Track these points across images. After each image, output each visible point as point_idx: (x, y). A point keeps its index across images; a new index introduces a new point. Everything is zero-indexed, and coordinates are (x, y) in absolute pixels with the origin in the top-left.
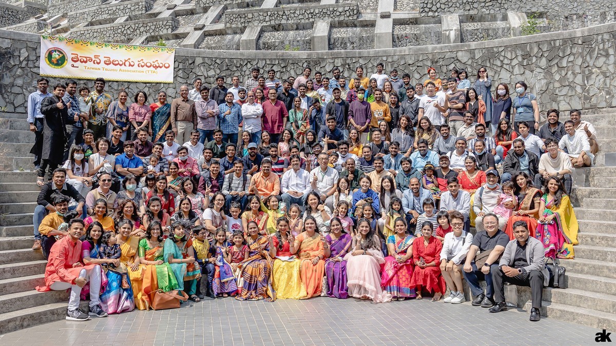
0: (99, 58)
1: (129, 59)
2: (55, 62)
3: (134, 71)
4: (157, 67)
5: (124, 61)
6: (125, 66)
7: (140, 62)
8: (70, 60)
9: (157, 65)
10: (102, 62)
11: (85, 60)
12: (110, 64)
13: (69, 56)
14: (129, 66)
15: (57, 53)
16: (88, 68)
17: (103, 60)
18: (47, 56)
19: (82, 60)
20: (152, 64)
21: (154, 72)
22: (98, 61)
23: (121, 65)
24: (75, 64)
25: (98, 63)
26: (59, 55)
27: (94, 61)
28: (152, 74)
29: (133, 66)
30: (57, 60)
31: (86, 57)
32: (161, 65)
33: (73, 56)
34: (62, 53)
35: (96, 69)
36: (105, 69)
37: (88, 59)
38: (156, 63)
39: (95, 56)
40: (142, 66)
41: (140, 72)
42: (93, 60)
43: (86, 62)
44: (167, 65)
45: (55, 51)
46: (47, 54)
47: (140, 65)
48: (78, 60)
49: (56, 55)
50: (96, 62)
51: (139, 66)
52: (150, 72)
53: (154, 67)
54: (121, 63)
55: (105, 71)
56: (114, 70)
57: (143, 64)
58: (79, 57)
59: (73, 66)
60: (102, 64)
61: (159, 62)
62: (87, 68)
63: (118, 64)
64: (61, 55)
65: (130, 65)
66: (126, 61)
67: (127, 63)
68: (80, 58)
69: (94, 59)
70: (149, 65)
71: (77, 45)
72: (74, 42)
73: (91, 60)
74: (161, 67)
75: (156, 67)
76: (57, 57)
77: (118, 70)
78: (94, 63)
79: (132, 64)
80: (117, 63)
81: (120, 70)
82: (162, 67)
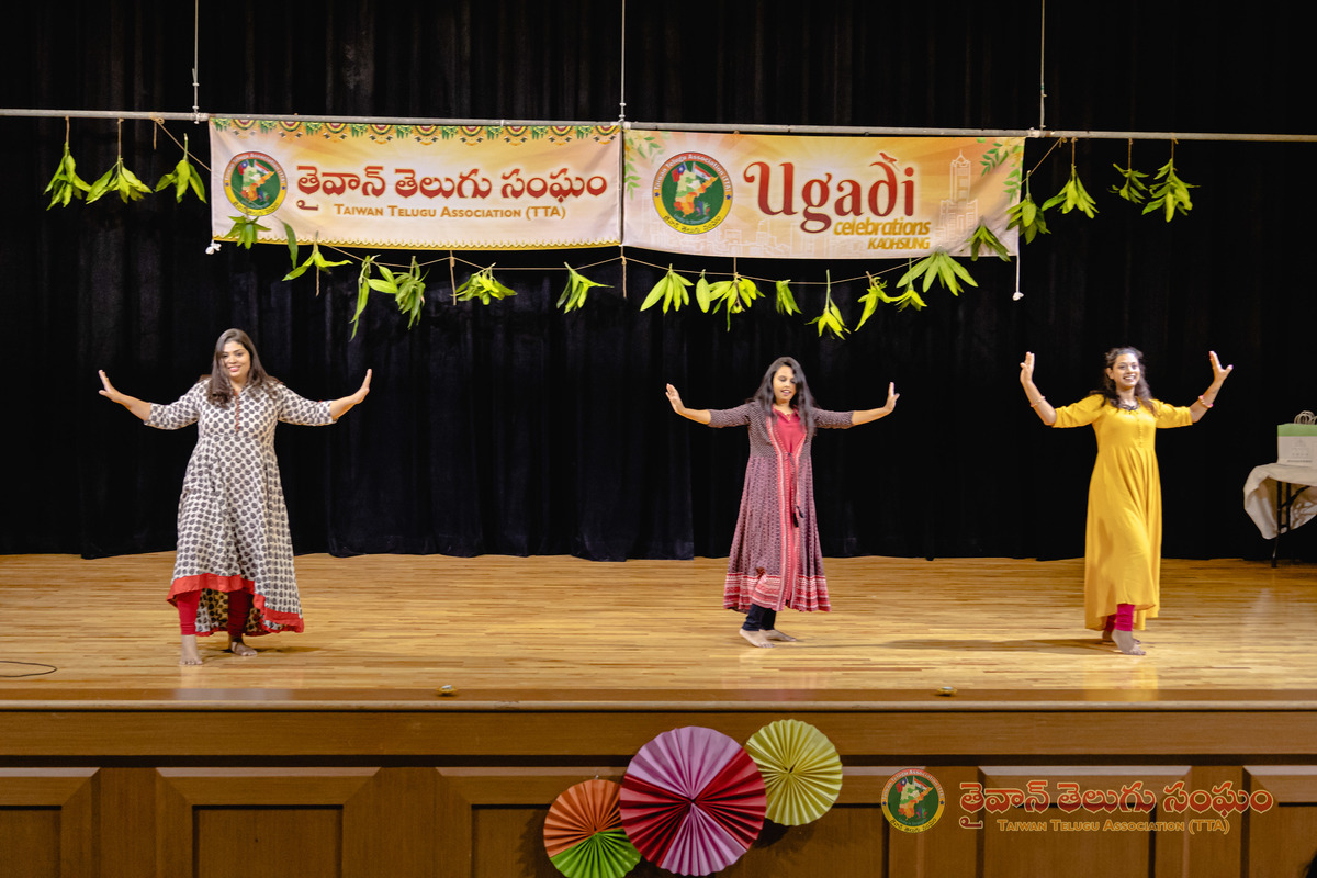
0: (381, 174)
1: (475, 171)
2: (252, 196)
3: (489, 214)
4: (566, 193)
5: (457, 181)
6: (461, 195)
7: (512, 180)
8: (293, 187)
9: (566, 186)
10: (390, 188)
11: (338, 183)
12: (412, 192)
13: (292, 176)
14: (474, 196)
15: (257, 167)
16: (347, 211)
17: (392, 179)
18: (228, 180)
19: (329, 185)
20: (550, 182)
21: (555, 212)
22: (378, 186)
23: (448, 194)
24: (310, 200)
25: (378, 193)
26: (263, 175)
27: (366, 184)
28: (549, 218)
29: (485, 194)
30: (259, 191)
31: (340, 176)
32: (577, 186)
33: (304, 173)
34: (269, 168)
35: (370, 212)
36: (396, 210)
37: (347, 179)
38: (561, 180)
39: (372, 171)
40: (516, 194)
41: (507, 214)
42: (362, 183)
43: (340, 191)
44: (596, 184)
45: (251, 162)
46: (230, 172)
47: (509, 190)
48: (317, 187)
49: (254, 175)
50: (369, 188)
51: (504, 194)
52: (541, 212)
53: (554, 193)
54: (447, 186)
55: (397, 218)
56: (424, 213)
57: (518, 187)
58: (319, 175)
59: (303, 206)
60: (390, 194)
61: (571, 174)
62: (343, 209)
63: (440, 190)
64: (268, 174)
65: (477, 192)
66: (464, 179)
67: (468, 187)
68: (322, 180)
69: (364, 179)
70: (537, 186)
71: (314, 138)
72: (302, 131)
73: (354, 182)
74: (577, 193)
75: (561, 194)
76: (257, 178)
77: (439, 212)
78: (365, 192)
79: (483, 187)
80: (435, 186)
81: (445, 212)
82: (581, 191)
